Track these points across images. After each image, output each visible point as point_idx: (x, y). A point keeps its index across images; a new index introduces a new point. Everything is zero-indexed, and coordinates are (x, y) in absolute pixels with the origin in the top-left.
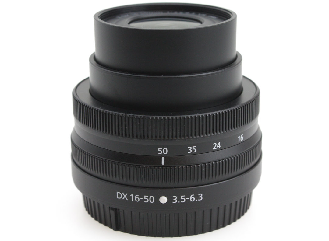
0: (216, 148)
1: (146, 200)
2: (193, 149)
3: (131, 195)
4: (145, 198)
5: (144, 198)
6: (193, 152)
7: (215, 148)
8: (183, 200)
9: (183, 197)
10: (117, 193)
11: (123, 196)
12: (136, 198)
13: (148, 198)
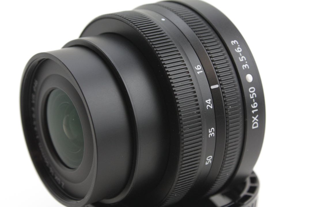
0: (211, 104)
1: (254, 95)
2: (211, 132)
3: (253, 113)
4: (253, 97)
5: (252, 99)
6: (214, 131)
7: (211, 106)
8: (243, 59)
9: (241, 59)
10: (253, 128)
11: (255, 121)
12: (255, 107)
13: (252, 94)
